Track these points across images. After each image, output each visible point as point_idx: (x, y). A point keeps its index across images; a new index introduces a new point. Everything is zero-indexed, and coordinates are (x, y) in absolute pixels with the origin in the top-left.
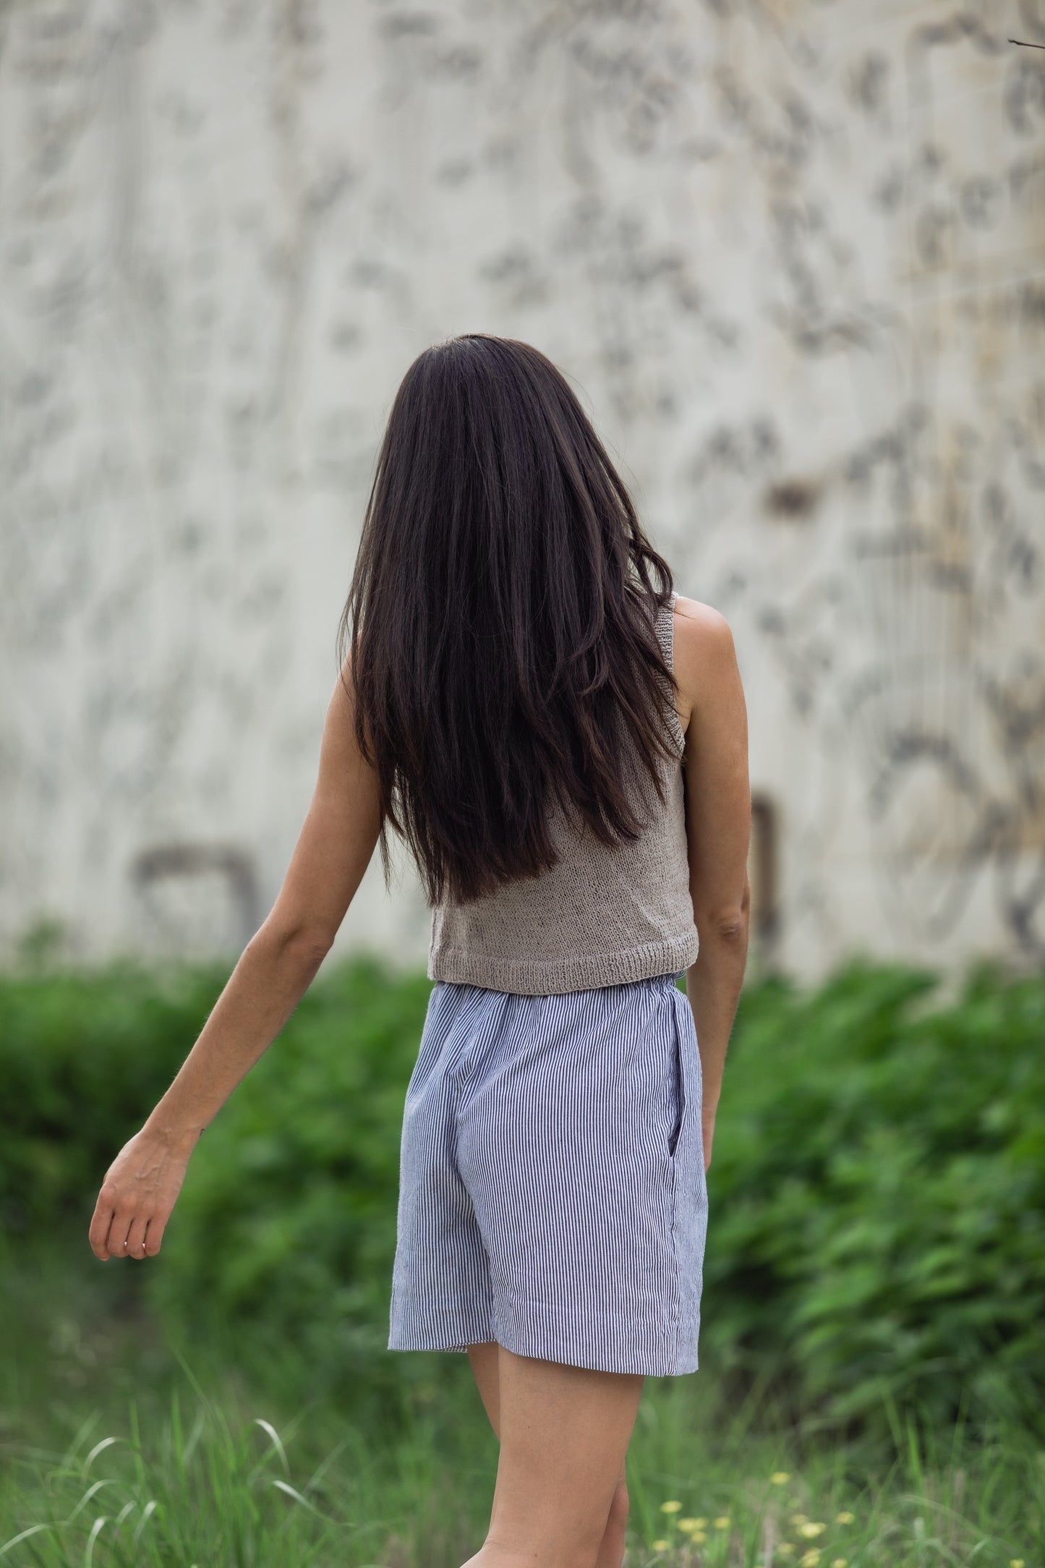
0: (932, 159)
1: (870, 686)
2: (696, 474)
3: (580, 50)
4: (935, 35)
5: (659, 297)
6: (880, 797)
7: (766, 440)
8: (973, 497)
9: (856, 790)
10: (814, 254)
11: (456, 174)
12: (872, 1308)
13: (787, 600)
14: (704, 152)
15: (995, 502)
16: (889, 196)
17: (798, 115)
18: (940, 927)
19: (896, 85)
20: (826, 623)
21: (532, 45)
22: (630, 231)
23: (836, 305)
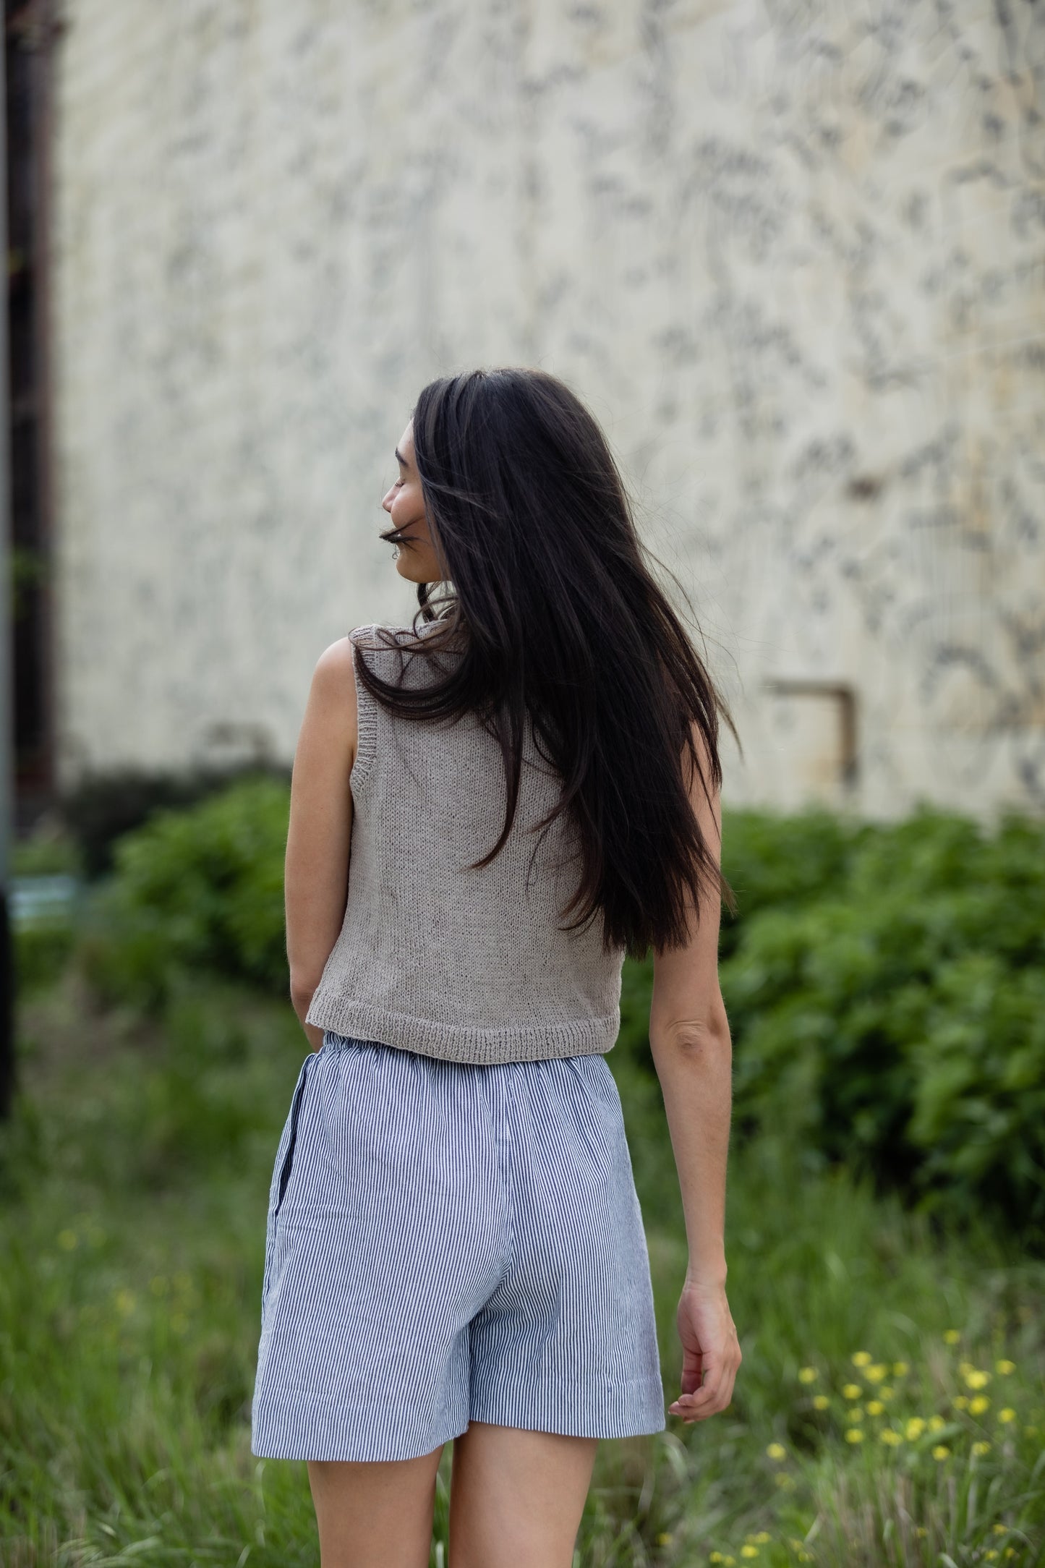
0: (960, 260)
1: (920, 614)
2: (799, 472)
3: (718, 197)
4: (963, 176)
5: (771, 357)
6: (928, 687)
7: (847, 449)
8: (992, 487)
9: (910, 682)
10: (879, 325)
11: (636, 279)
13: (862, 554)
14: (800, 259)
15: (1009, 492)
16: (930, 284)
17: (866, 233)
18: (972, 776)
19: (935, 212)
20: (889, 571)
21: (685, 196)
22: (752, 312)
23: (894, 358)
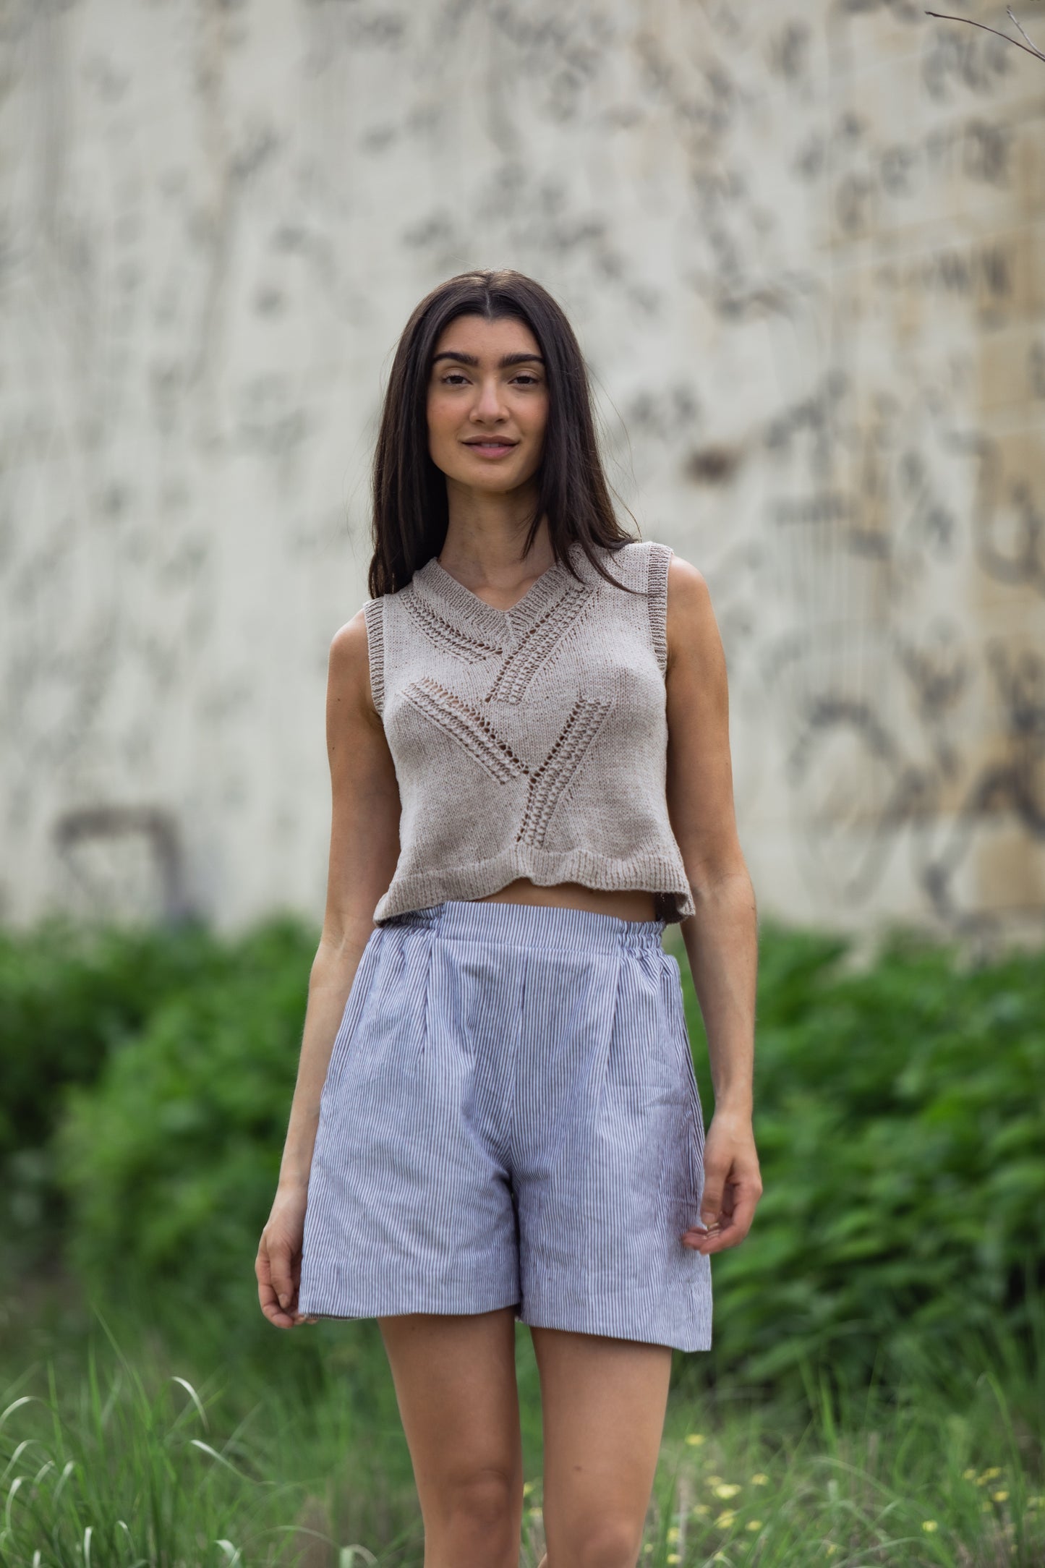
0: (852, 128)
1: (790, 651)
4: (856, 4)
5: (581, 263)
6: (798, 762)
7: (687, 407)
8: (891, 462)
9: (774, 755)
10: (735, 222)
11: (379, 140)
12: (788, 1271)
14: (625, 119)
15: (913, 469)
16: (809, 164)
17: (719, 83)
18: (858, 891)
19: (817, 54)
20: (745, 589)
21: (454, 13)
22: (552, 197)
23: (757, 272)
